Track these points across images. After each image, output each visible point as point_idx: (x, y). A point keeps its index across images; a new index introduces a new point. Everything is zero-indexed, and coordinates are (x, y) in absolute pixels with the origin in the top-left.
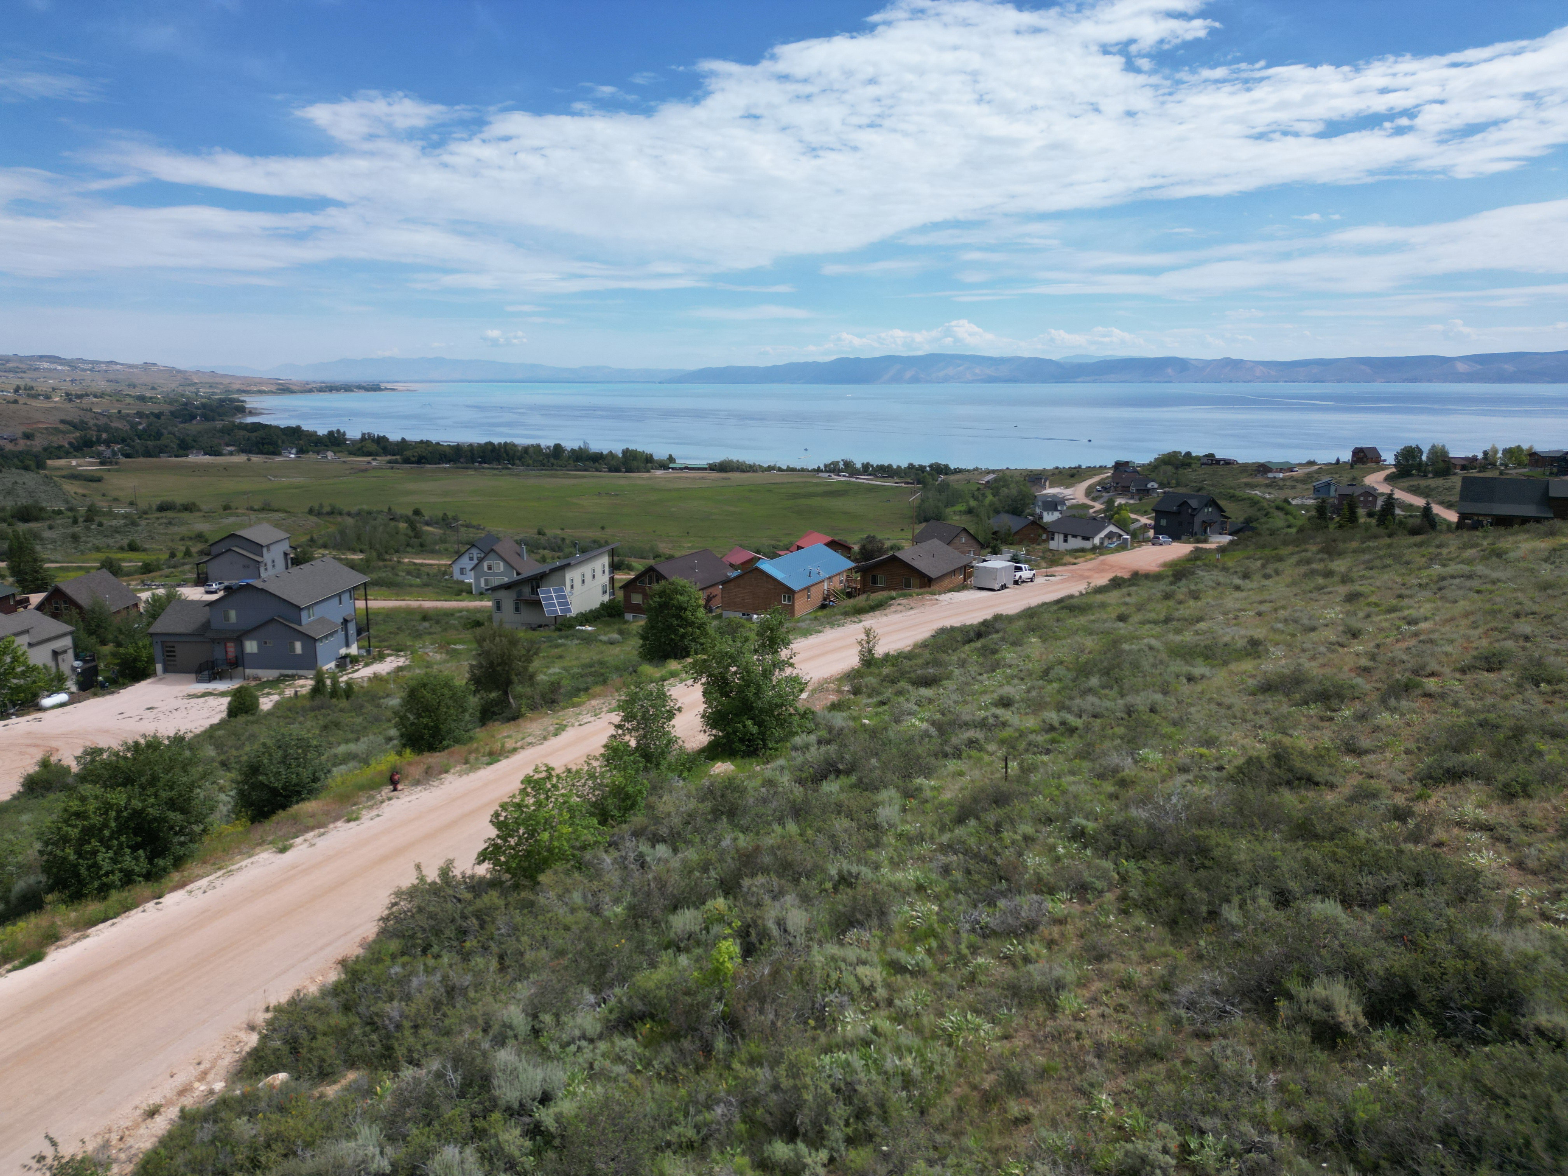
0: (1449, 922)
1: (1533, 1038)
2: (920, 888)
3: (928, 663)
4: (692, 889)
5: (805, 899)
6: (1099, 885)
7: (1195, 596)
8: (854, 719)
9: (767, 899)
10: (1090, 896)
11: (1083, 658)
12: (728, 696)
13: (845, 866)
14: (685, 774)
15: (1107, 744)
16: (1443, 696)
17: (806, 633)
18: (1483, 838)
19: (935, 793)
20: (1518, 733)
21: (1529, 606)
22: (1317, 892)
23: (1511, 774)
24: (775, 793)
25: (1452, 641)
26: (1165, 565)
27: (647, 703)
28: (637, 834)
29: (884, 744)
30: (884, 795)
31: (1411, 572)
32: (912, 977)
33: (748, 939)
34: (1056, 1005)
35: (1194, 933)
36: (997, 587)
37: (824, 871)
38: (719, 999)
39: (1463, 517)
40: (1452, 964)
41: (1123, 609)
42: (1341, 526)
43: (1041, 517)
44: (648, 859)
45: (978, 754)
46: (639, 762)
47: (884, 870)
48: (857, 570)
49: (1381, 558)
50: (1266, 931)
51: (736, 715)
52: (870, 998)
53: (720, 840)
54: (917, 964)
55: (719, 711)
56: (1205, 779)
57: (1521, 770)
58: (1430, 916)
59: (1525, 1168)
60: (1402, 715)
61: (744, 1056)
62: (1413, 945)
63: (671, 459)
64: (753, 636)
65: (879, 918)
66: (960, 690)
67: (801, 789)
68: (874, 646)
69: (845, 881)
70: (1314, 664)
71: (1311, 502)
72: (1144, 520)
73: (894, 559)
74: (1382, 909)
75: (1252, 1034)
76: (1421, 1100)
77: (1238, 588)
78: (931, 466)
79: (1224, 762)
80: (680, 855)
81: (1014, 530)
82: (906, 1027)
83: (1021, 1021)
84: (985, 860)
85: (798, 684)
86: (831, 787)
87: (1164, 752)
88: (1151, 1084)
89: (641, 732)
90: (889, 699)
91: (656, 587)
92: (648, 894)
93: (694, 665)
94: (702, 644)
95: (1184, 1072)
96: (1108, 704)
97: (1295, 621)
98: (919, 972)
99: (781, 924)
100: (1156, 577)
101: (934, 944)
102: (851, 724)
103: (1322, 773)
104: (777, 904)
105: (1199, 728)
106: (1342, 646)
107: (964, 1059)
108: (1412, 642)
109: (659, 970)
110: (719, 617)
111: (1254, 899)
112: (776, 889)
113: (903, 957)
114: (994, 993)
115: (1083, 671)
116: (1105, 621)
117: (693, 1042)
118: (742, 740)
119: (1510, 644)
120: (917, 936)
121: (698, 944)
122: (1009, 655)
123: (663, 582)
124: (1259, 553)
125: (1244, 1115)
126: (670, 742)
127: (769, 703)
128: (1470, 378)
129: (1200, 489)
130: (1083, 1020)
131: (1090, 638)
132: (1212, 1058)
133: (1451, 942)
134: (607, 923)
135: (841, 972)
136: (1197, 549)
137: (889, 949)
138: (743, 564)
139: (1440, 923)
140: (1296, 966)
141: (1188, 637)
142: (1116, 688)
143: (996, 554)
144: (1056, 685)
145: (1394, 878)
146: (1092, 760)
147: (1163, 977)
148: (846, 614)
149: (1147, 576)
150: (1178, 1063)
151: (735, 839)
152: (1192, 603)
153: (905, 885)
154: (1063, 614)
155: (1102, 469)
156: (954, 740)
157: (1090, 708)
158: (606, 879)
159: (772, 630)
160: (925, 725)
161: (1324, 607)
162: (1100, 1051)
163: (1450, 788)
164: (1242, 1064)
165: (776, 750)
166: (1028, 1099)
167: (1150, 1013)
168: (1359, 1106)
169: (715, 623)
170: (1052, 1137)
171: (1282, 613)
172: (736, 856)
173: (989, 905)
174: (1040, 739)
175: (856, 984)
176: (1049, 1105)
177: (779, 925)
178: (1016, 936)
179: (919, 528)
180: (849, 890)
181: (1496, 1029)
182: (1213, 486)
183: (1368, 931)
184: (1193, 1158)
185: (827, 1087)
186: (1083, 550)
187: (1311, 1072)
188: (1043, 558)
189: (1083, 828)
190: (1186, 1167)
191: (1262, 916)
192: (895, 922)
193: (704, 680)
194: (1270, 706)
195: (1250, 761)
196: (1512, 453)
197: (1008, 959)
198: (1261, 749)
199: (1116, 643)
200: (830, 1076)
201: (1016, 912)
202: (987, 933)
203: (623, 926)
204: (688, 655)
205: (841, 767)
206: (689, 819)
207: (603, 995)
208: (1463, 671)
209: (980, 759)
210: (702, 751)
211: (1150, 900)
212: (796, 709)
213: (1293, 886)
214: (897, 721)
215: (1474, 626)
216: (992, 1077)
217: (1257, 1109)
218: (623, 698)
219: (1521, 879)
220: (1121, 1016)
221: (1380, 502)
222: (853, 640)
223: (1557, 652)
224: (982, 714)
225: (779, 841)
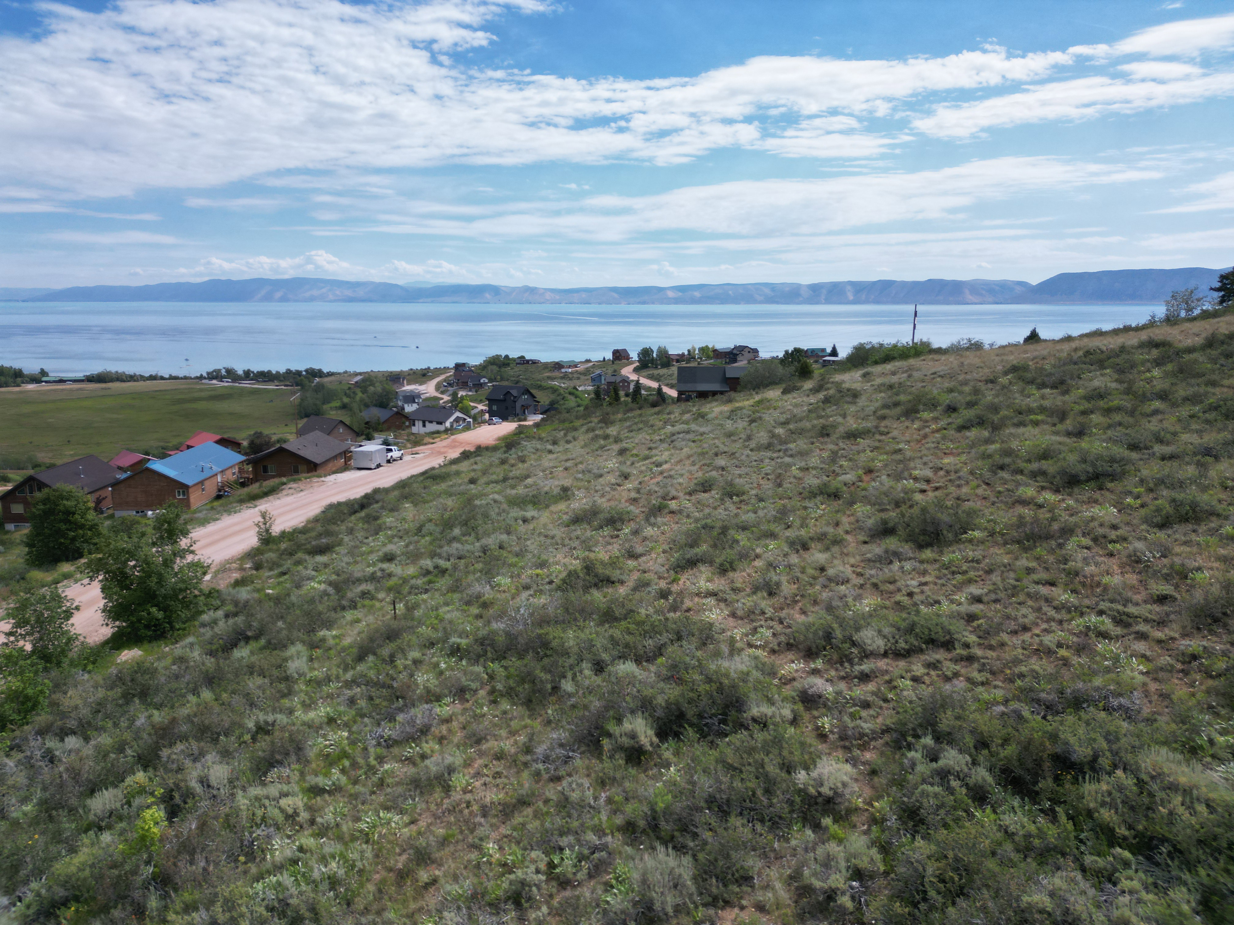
0: (699, 660)
1: (752, 726)
2: (331, 721)
3: (321, 535)
4: (108, 771)
5: (226, 755)
6: (473, 686)
7: (522, 460)
8: (258, 591)
9: (188, 763)
10: (467, 696)
11: (447, 515)
12: (128, 588)
13: (262, 717)
14: (90, 667)
15: (471, 577)
16: (680, 512)
17: (204, 522)
18: (711, 601)
19: (337, 641)
20: (724, 530)
21: (722, 448)
22: (620, 657)
23: (723, 557)
24: (187, 668)
25: (682, 475)
26: (499, 439)
27: (39, 607)
28: (42, 732)
29: (288, 608)
30: (292, 650)
31: (655, 431)
32: (330, 796)
33: (172, 803)
34: (449, 786)
35: (544, 706)
36: (373, 466)
37: (241, 726)
38: (148, 863)
39: (680, 393)
40: (703, 688)
41: (473, 474)
42: (610, 404)
43: (403, 409)
44: (57, 753)
45: (371, 603)
46: (37, 664)
47: (297, 714)
48: (248, 462)
49: (636, 423)
50: (590, 693)
51: (139, 605)
52: (294, 823)
53: (134, 720)
54: (334, 784)
55: (121, 604)
56: (541, 592)
57: (729, 554)
58: (688, 659)
59: (754, 810)
60: (659, 527)
61: (179, 906)
62: (680, 681)
63: (43, 373)
64: (149, 530)
65: (296, 754)
66: (351, 553)
67: (213, 660)
68: (270, 526)
69: (262, 730)
70: (603, 500)
71: (590, 388)
72: (481, 407)
73: (282, 450)
74: (661, 660)
75: (588, 768)
76: (694, 784)
77: (550, 452)
78: (306, 371)
79: (553, 577)
80: (93, 742)
81: (382, 420)
82: (329, 838)
83: (424, 806)
84: (383, 686)
85: (201, 568)
86: (242, 653)
87: (512, 577)
88: (523, 825)
89: (37, 635)
90: (289, 569)
91: (38, 495)
92: (61, 786)
93: (88, 565)
94: (95, 544)
95: (545, 809)
96: (468, 547)
97: (589, 472)
98: (336, 790)
99: (204, 782)
100: (493, 449)
101: (347, 763)
102: (256, 595)
103: (615, 574)
104: (198, 765)
105: (534, 556)
106: (619, 485)
107: (380, 850)
108: (660, 478)
109: (80, 854)
110: (112, 517)
111: (581, 672)
112: (196, 752)
113: (321, 781)
114: (400, 790)
115: (448, 525)
116: (460, 485)
117: (124, 909)
118: (147, 627)
119: (714, 473)
120: (330, 760)
121: (121, 818)
122: (389, 520)
123: (46, 490)
124: (561, 426)
125: (588, 828)
126: (70, 640)
127: (174, 590)
128: (677, 301)
129: (517, 382)
130: (471, 791)
131: (450, 499)
132: (563, 793)
133: (701, 673)
134: (16, 823)
135: (266, 808)
136: (520, 426)
137: (308, 778)
138: (131, 466)
139: (694, 662)
140: (611, 713)
141: (520, 490)
142: (473, 534)
143: (369, 440)
144: (427, 538)
145: (664, 638)
146: (461, 592)
147: (524, 744)
148: (241, 501)
149: (487, 448)
150: (540, 804)
151: (150, 716)
152: (520, 465)
153: (317, 721)
154: (428, 483)
155: (446, 369)
156: (350, 595)
157: (455, 552)
158: (10, 782)
159: (169, 523)
160: (323, 587)
161: (606, 460)
162: (485, 812)
163: (690, 572)
164: (583, 792)
165: (184, 629)
166: (434, 866)
167: (518, 772)
168: (659, 800)
169: (107, 523)
170: (454, 889)
171: (581, 467)
172: (153, 732)
173: (390, 721)
174: (419, 582)
175: (280, 815)
176: (451, 865)
177: (202, 782)
178: (414, 740)
179: (301, 423)
180: (267, 737)
181: (731, 724)
182: (526, 379)
183: (653, 678)
184: (557, 871)
185: (262, 910)
186: (438, 432)
187: (627, 784)
188: (408, 440)
189: (458, 645)
190: (553, 879)
191: (587, 682)
192: (311, 754)
193: (101, 578)
194: (579, 532)
195: (570, 574)
196: (704, 350)
197: (410, 760)
198: (576, 564)
199: (470, 500)
200: (263, 900)
201: (412, 722)
202: (390, 743)
203: (35, 822)
204: (81, 556)
205: (249, 634)
206: (99, 708)
207: (18, 893)
208: (690, 494)
209: (372, 606)
210: (106, 643)
211: (511, 688)
212: (201, 591)
213: (605, 656)
214: (298, 586)
215: (693, 464)
216: (404, 857)
217: (596, 821)
218: (12, 605)
219: (735, 624)
220: (498, 781)
221: (632, 386)
222: (250, 523)
223: (740, 476)
224: (371, 569)
225: (195, 709)
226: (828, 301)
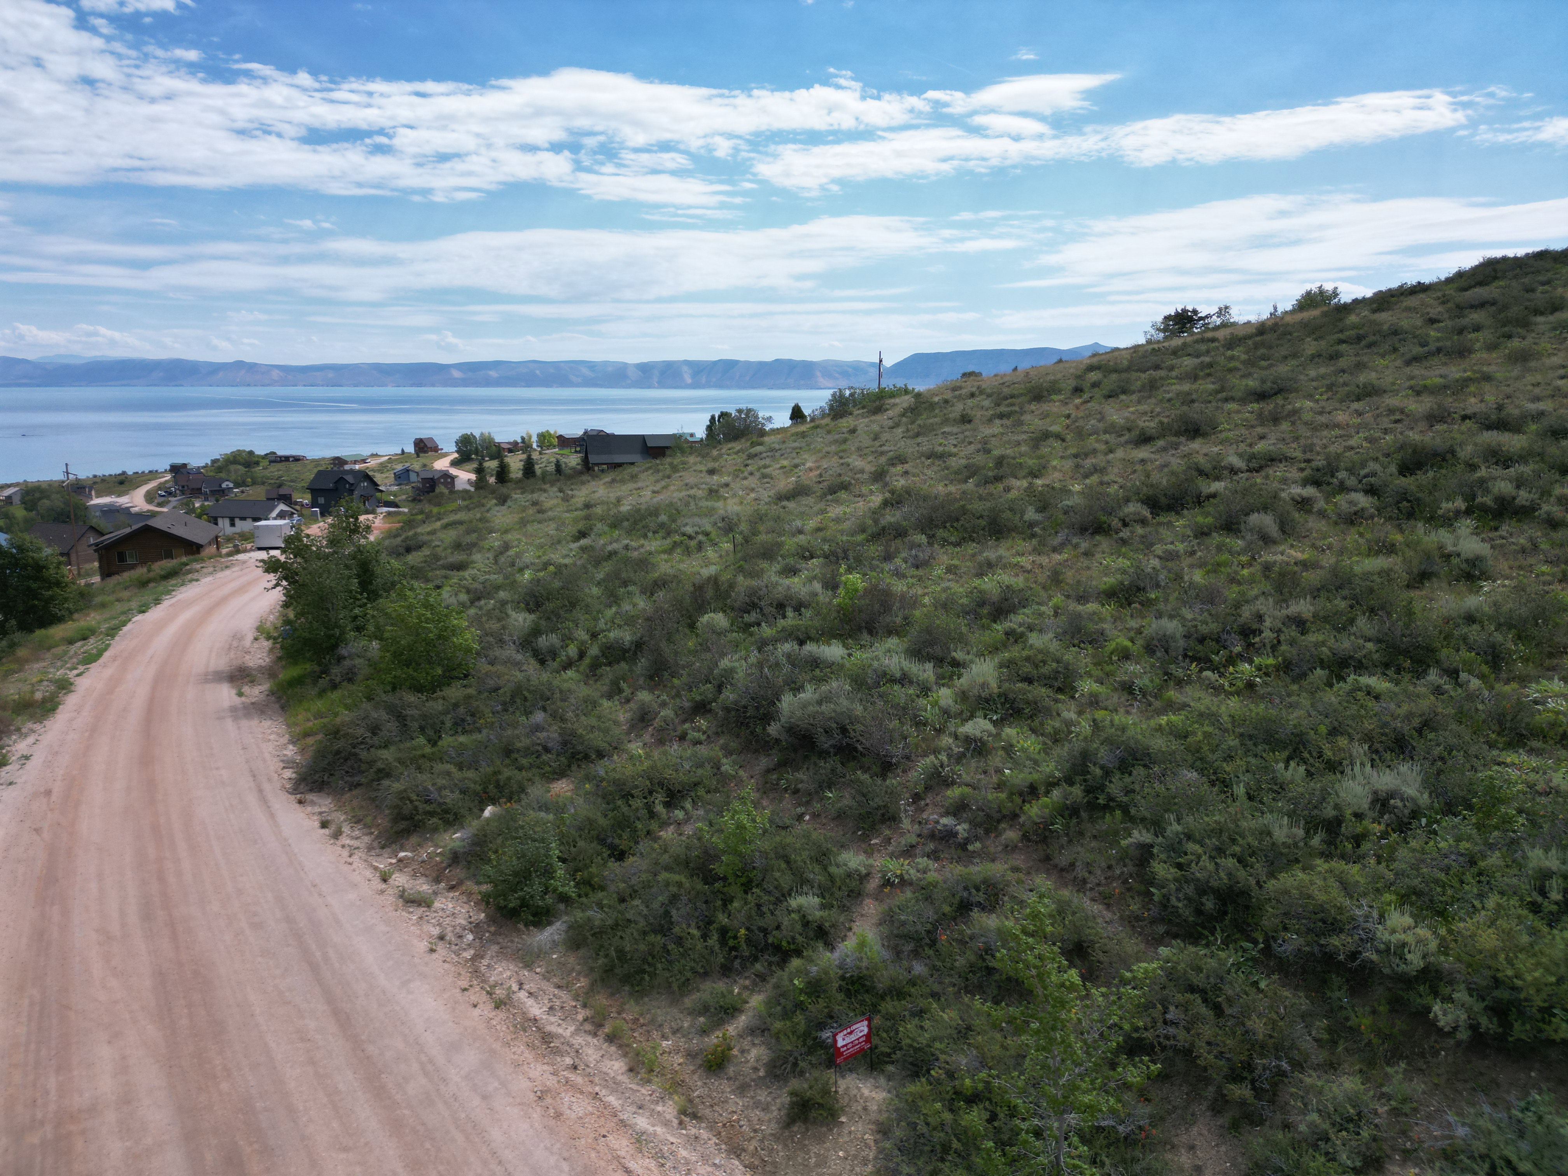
73: (148, 530)
182: (292, 481)
196: (542, 437)
226: (662, 385)
